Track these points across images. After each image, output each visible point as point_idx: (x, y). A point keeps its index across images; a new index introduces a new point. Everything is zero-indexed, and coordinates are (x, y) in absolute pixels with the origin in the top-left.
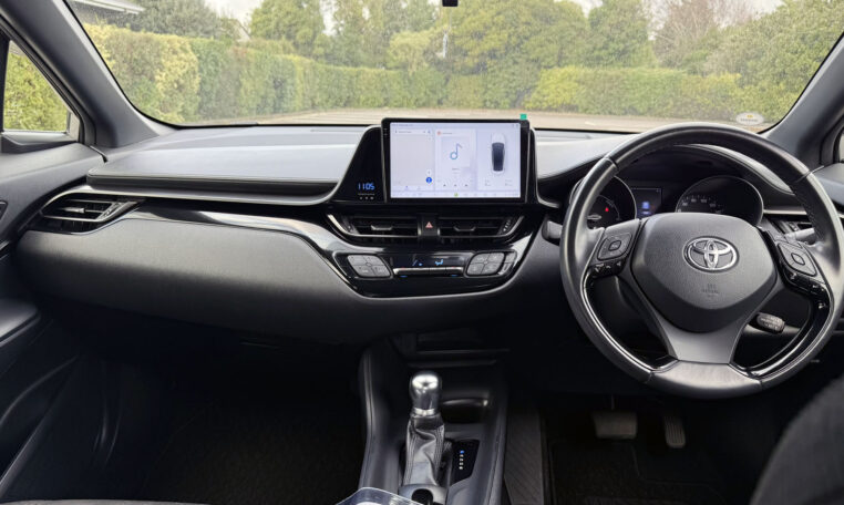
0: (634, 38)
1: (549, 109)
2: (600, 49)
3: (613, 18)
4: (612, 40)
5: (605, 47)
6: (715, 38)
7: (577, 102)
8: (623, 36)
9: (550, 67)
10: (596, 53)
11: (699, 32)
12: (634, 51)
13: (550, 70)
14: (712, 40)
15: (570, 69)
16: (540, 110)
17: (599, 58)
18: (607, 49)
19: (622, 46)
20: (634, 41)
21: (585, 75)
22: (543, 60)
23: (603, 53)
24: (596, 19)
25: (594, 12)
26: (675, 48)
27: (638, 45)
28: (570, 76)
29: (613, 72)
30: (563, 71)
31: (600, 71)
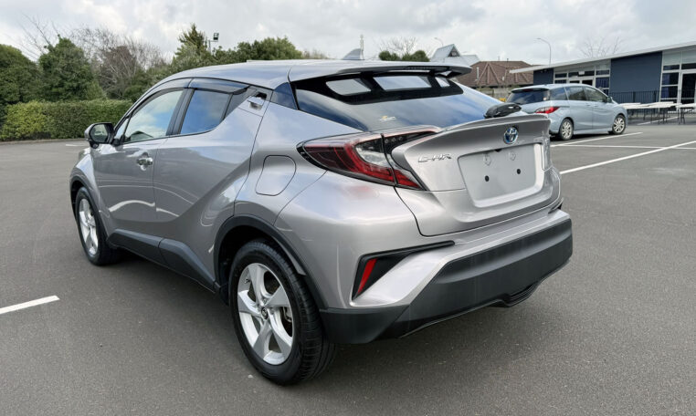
0: (83, 77)
1: (23, 138)
2: (56, 87)
3: (62, 62)
4: (66, 79)
5: (61, 85)
6: (143, 76)
7: (48, 130)
8: (74, 76)
9: (15, 102)
10: (54, 90)
11: (129, 71)
12: (86, 87)
13: (15, 106)
14: (142, 78)
15: (34, 104)
16: (14, 139)
17: (58, 94)
18: (62, 86)
19: (75, 85)
20: (84, 80)
21: (50, 107)
22: (6, 97)
23: (60, 90)
24: (47, 63)
25: (44, 59)
26: (114, 84)
27: (88, 83)
28: (36, 109)
29: (73, 104)
30: (28, 105)
31: (62, 104)
